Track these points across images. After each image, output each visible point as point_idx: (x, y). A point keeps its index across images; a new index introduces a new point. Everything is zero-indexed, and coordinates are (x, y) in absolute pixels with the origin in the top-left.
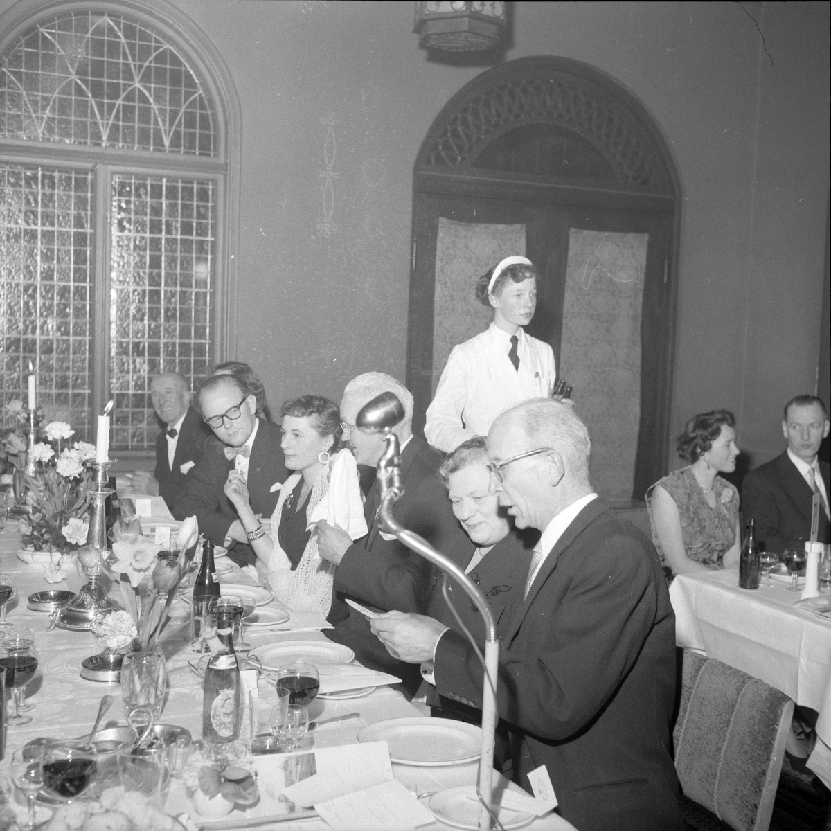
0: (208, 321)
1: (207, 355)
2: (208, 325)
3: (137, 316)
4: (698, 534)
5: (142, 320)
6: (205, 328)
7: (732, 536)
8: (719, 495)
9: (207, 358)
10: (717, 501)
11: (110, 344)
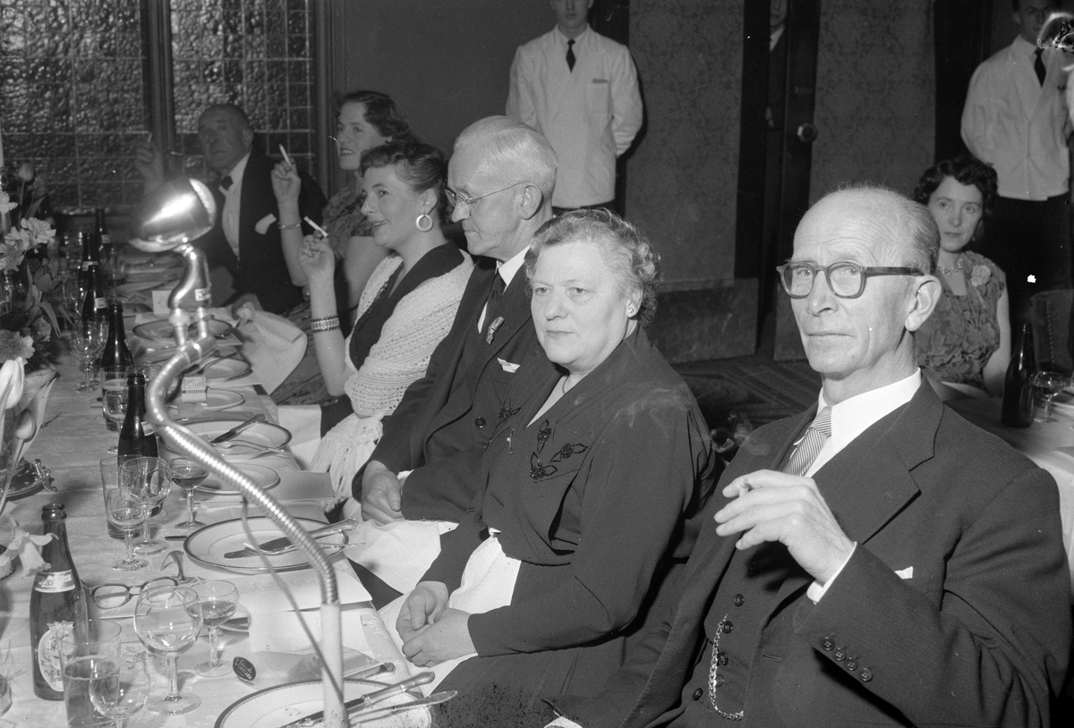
0: (307, 30)
1: (308, 78)
2: (307, 35)
3: (208, 25)
4: (939, 332)
5: (215, 30)
6: (304, 40)
7: (993, 333)
8: (968, 276)
9: (308, 83)
10: (967, 284)
11: (172, 65)
